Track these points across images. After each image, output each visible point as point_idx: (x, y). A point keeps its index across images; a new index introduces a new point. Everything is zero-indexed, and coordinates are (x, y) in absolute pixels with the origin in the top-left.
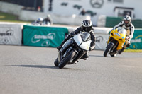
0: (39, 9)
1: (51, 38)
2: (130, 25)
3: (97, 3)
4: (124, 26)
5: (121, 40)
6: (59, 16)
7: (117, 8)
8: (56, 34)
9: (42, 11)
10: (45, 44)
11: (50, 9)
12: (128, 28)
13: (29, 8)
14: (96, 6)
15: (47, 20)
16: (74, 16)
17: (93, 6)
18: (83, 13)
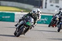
1: (46, 20)
6: (49, 10)
10: (43, 22)
11: (46, 7)
13: (36, 7)
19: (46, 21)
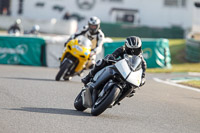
0: (5, 12)
1: (22, 52)
2: (98, 33)
3: (86, 3)
4: (88, 33)
5: (83, 57)
7: (114, 9)
8: (29, 46)
9: (9, 14)
10: (13, 60)
11: (20, 11)
12: (95, 36)
14: (85, 6)
15: (15, 28)
16: (54, 21)
17: (80, 6)
18: (67, 17)
19: (20, 55)
